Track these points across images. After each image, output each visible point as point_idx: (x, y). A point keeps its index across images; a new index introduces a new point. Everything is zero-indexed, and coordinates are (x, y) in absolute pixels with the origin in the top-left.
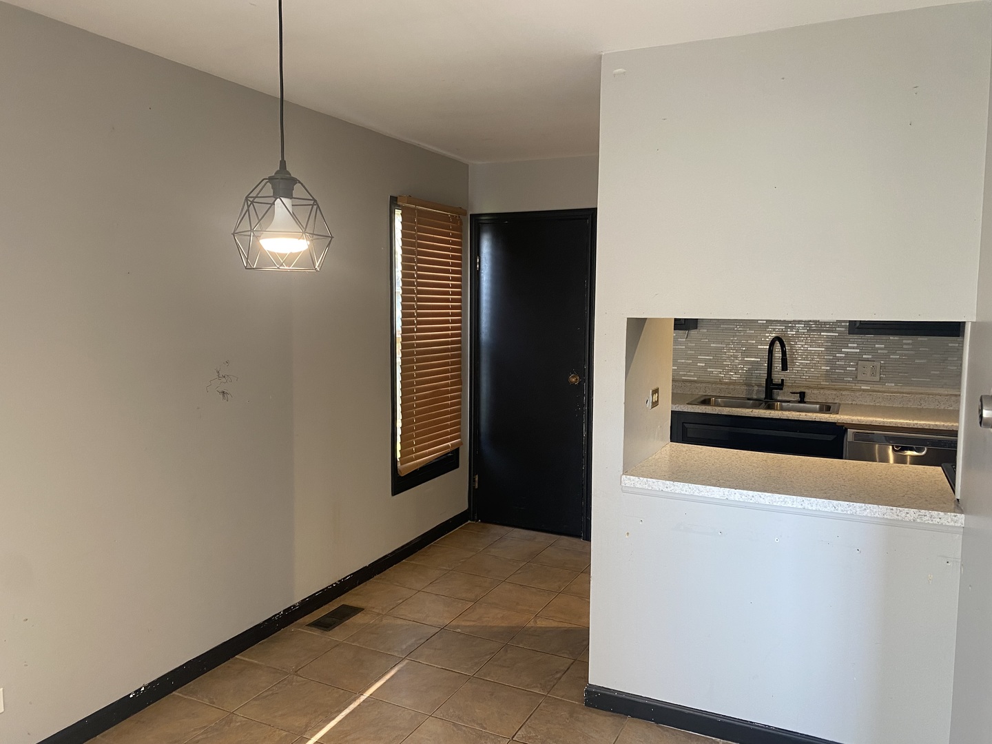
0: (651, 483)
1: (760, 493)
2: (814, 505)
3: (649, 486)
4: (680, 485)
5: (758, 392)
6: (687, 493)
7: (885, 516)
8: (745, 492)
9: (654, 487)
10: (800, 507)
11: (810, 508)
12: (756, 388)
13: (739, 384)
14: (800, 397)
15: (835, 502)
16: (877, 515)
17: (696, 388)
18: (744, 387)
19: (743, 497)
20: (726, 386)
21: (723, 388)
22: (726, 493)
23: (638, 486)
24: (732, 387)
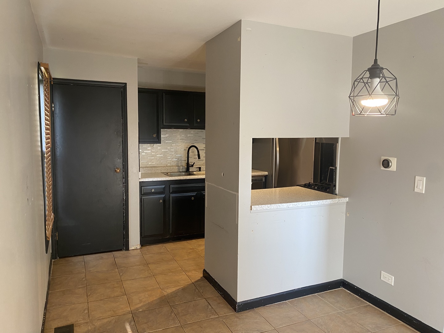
0: (263, 207)
1: (298, 203)
2: (313, 203)
3: (262, 208)
4: (273, 205)
5: (182, 168)
6: (275, 208)
7: (331, 203)
8: (294, 203)
9: (264, 208)
10: (310, 205)
11: (312, 205)
12: (181, 167)
13: (174, 166)
14: (199, 169)
15: (319, 201)
16: (329, 203)
17: (157, 170)
18: (177, 167)
19: (293, 205)
20: (170, 168)
21: (168, 169)
22: (288, 205)
23: (258, 209)
24: (172, 168)
